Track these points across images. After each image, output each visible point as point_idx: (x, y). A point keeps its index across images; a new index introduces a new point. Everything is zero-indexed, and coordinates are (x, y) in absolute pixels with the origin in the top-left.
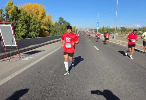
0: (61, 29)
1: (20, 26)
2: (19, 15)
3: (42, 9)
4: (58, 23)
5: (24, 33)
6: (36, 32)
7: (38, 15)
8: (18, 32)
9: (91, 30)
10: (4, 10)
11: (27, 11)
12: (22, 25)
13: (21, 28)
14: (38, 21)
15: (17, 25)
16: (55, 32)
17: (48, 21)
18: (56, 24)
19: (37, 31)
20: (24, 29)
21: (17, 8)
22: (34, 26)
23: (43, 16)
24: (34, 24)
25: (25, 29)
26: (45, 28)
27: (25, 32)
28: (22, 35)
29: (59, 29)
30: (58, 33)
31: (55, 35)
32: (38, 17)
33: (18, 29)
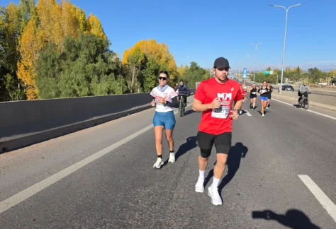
0: (193, 78)
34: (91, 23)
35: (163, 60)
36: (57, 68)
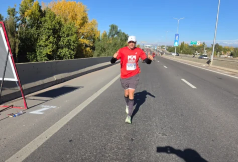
0: (112, 45)
1: (44, 38)
2: (43, 19)
3: (82, 11)
4: (108, 34)
5: (51, 50)
6: (71, 49)
7: (75, 21)
8: (41, 48)
9: (162, 47)
10: (17, 10)
11: (57, 12)
12: (47, 37)
13: (45, 42)
14: (74, 30)
15: (39, 36)
16: (103, 50)
17: (92, 31)
18: (105, 35)
19: (72, 47)
20: (50, 42)
21: (40, 7)
22: (67, 39)
23: (84, 23)
24: (68, 35)
25: (53, 43)
26: (86, 42)
27: (52, 48)
28: (47, 53)
29: (110, 44)
30: (108, 52)
31: (103, 55)
32: (74, 24)
33: (40, 44)
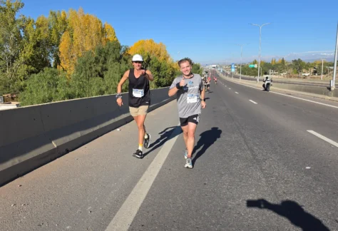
34: (107, 30)
35: (162, 58)
36: (94, 69)
